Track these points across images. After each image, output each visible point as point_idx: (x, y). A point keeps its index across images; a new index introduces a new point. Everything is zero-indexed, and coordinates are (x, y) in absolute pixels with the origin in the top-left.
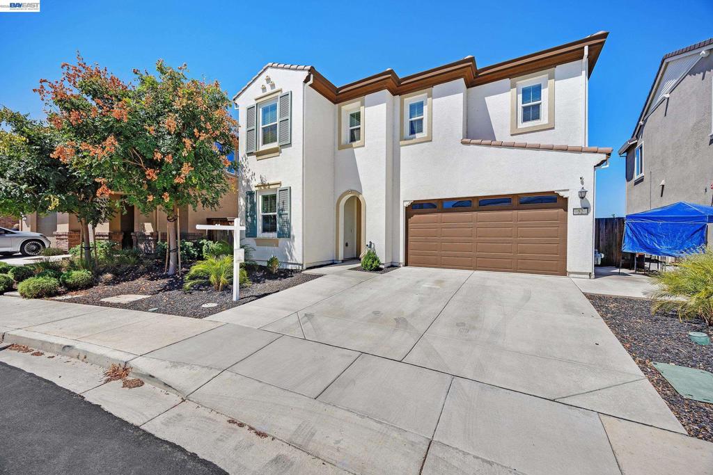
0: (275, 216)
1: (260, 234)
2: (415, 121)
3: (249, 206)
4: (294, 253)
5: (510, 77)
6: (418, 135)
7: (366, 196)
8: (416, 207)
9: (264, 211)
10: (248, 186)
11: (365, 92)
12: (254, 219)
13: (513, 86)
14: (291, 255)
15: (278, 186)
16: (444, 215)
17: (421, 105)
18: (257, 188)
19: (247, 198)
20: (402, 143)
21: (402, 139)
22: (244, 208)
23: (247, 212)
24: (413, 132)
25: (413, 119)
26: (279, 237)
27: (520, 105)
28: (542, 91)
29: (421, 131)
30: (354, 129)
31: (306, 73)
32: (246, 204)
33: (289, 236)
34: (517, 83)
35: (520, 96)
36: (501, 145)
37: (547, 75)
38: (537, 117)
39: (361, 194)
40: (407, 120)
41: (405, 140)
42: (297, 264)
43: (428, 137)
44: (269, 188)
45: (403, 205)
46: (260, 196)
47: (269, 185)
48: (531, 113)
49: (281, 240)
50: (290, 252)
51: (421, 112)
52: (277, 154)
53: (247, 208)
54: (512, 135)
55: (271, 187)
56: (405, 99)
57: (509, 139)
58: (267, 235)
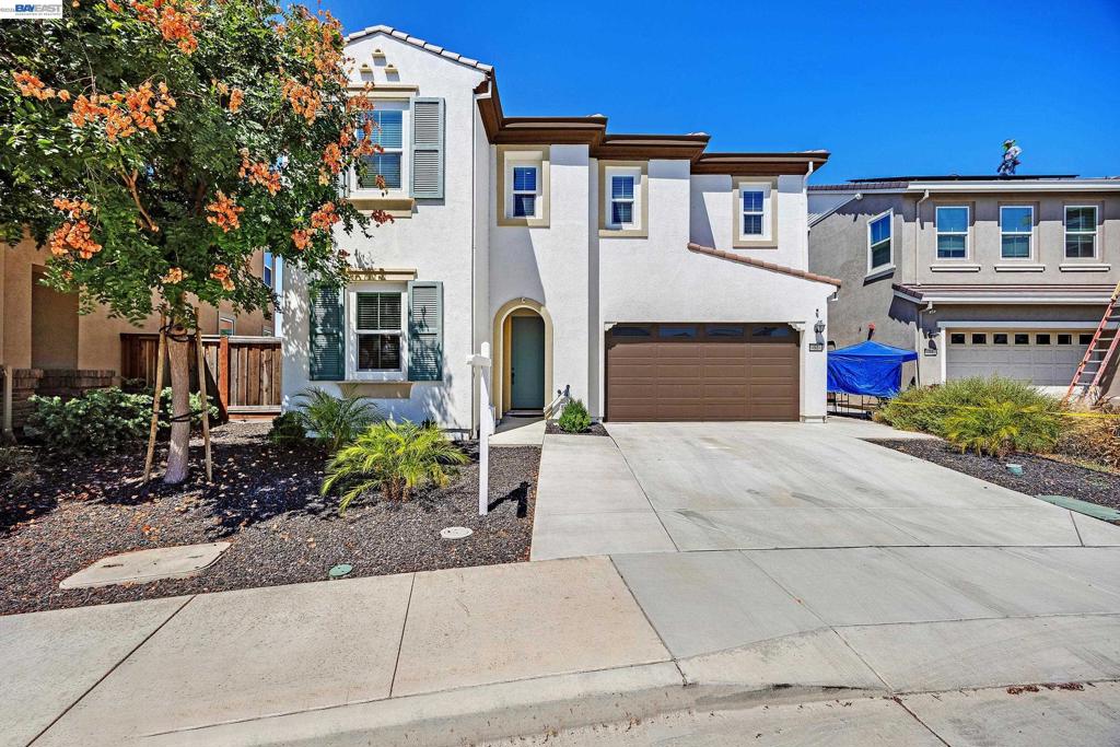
0: (396, 337)
1: (352, 373)
2: (621, 203)
3: (320, 312)
4: (450, 409)
5: (733, 173)
6: (625, 226)
7: (552, 311)
8: (622, 333)
9: (362, 325)
11: (552, 138)
12: (336, 340)
13: (735, 186)
14: (444, 414)
15: (411, 277)
16: (661, 346)
17: (629, 182)
19: (312, 295)
20: (602, 232)
21: (602, 226)
22: (301, 315)
23: (313, 325)
24: (616, 219)
25: (617, 200)
26: (411, 378)
27: (742, 213)
28: (765, 200)
29: (629, 220)
30: (522, 196)
31: (482, 77)
32: (312, 307)
33: (440, 378)
34: (741, 183)
35: (742, 200)
36: (723, 256)
37: (770, 183)
38: (758, 231)
39: (544, 305)
40: (609, 200)
41: (607, 229)
42: (460, 430)
43: (642, 231)
44: (382, 279)
45: (603, 328)
46: (355, 295)
47: (382, 272)
48: (753, 225)
49: (416, 386)
50: (440, 406)
51: (630, 192)
52: (408, 213)
53: (313, 316)
54: (734, 248)
55: (388, 277)
56: (607, 168)
57: (730, 251)
58: (370, 375)
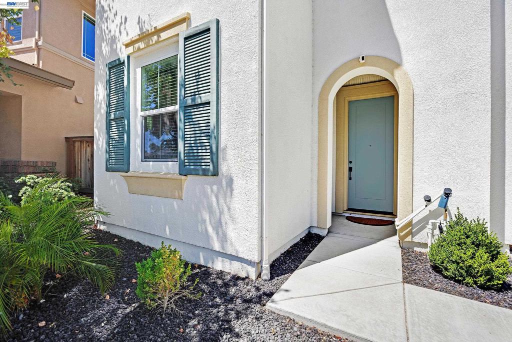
0: (172, 116)
3: (114, 100)
9: (145, 105)
10: (113, 51)
12: (125, 131)
15: (184, 28)
18: (130, 50)
19: (109, 82)
22: (104, 106)
26: (184, 172)
32: (109, 95)
44: (158, 41)
46: (139, 71)
47: (158, 31)
53: (109, 105)
55: (164, 35)
